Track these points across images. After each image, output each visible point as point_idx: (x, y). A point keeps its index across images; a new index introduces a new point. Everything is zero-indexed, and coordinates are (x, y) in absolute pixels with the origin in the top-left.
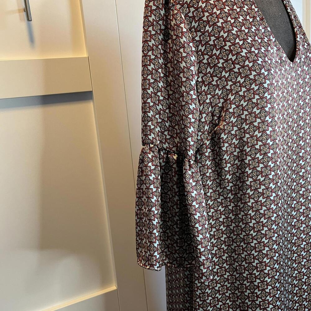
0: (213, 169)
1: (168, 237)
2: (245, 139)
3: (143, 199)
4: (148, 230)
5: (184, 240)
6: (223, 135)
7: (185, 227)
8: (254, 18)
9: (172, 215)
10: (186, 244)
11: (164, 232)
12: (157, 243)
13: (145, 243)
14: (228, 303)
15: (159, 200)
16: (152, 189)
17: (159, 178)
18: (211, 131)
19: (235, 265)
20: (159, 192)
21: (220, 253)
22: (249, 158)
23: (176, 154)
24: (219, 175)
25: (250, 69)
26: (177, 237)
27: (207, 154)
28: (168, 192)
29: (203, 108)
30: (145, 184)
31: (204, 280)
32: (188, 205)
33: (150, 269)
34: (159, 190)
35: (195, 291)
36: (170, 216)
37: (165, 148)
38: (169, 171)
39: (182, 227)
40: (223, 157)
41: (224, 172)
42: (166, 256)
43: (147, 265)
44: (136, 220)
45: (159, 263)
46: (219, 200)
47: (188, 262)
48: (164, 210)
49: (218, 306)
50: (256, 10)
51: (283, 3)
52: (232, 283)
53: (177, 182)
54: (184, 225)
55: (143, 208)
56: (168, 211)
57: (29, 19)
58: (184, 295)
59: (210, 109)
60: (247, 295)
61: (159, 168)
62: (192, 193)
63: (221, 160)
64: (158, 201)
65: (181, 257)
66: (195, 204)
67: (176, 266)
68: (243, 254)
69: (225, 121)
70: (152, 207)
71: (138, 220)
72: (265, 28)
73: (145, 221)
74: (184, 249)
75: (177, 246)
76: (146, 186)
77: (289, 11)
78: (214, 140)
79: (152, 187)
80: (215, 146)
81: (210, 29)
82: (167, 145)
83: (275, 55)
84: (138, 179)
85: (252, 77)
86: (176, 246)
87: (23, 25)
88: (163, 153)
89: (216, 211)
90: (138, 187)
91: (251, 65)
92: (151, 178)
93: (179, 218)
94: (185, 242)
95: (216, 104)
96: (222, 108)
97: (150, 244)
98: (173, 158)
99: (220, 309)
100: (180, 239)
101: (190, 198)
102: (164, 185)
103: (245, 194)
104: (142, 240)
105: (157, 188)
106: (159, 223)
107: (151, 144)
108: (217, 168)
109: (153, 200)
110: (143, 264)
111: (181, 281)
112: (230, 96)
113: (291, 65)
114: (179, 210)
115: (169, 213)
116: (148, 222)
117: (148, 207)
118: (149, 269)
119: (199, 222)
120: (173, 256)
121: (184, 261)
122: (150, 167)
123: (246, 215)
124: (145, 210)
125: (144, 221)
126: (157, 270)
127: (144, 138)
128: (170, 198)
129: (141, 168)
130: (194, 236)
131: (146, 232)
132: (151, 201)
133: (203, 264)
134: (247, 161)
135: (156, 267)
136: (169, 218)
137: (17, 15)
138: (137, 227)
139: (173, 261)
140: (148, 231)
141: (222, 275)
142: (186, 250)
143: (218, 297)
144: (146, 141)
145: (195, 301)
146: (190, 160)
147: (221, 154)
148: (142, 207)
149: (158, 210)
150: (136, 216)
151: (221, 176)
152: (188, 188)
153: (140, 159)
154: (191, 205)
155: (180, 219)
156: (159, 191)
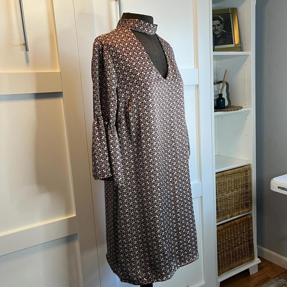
0: (126, 131)
2: (140, 115)
6: (130, 113)
8: (144, 58)
18: (125, 111)
22: (142, 124)
24: (130, 133)
25: (141, 82)
27: (123, 123)
29: (121, 100)
41: (132, 132)
46: (130, 147)
50: (146, 54)
51: (163, 50)
57: (27, 50)
59: (124, 100)
63: (130, 125)
69: (131, 106)
72: (150, 63)
77: (165, 53)
78: (126, 116)
80: (127, 119)
81: (123, 63)
83: (155, 75)
85: (142, 85)
87: (23, 53)
89: (129, 153)
91: (142, 80)
95: (127, 98)
96: (130, 100)
103: (141, 142)
108: (128, 130)
112: (133, 94)
113: (164, 81)
123: (142, 153)
134: (141, 126)
137: (20, 47)
147: (130, 123)
151: (130, 134)
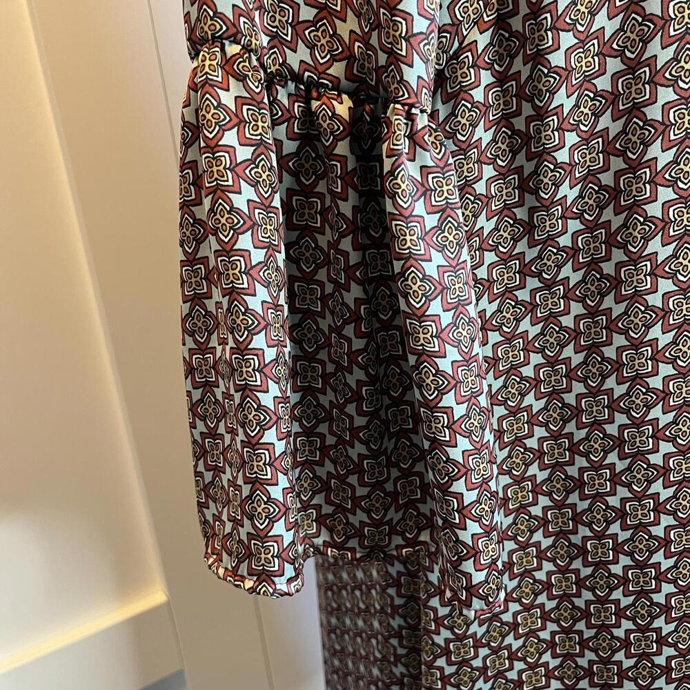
0: (500, 162)
1: (324, 449)
3: (211, 305)
4: (240, 431)
5: (388, 459)
7: (388, 408)
9: (338, 364)
10: (395, 473)
11: (308, 433)
12: (283, 482)
13: (233, 483)
14: (548, 663)
15: (282, 301)
16: (245, 253)
17: (277, 203)
19: (580, 536)
20: (278, 269)
21: (520, 495)
23: (345, 97)
26: (360, 448)
27: (478, 95)
28: (315, 272)
30: (215, 234)
31: (476, 612)
32: (407, 316)
33: (259, 593)
34: (281, 257)
35: (428, 632)
36: (330, 368)
37: (296, 67)
38: (319, 178)
39: (377, 411)
40: (551, 100)
41: (552, 171)
42: (320, 520)
43: (245, 574)
44: (189, 394)
45: (293, 564)
46: (523, 295)
47: (405, 538)
48: (302, 349)
49: (512, 675)
52: (565, 597)
53: (354, 222)
54: (387, 401)
55: (214, 342)
56: (319, 348)
58: (386, 639)
60: (622, 636)
61: (273, 156)
62: (423, 264)
63: (541, 114)
64: (277, 307)
65: (376, 524)
66: (440, 312)
67: (358, 555)
68: (615, 494)
70: (252, 334)
71: (197, 394)
73: (227, 395)
74: (386, 494)
75: (362, 483)
76: (219, 241)
79: (245, 241)
80: (513, 57)
82: (303, 53)
84: (182, 217)
86: (356, 484)
88: (290, 95)
89: (509, 339)
90: (185, 252)
92: (240, 202)
93: (367, 374)
94: (390, 465)
97: (252, 492)
98: (334, 113)
99: (519, 683)
100: (374, 455)
101: (419, 283)
102: (297, 242)
104: (218, 471)
105: (268, 248)
106: (285, 399)
107: (227, 42)
108: (521, 159)
109: (254, 303)
110: (226, 569)
111: (373, 592)
114: (365, 341)
115: (326, 358)
116: (237, 401)
117: (232, 333)
118: (252, 590)
119: (455, 386)
120: (347, 519)
121: (390, 534)
122: (230, 150)
123: (637, 344)
124: (224, 350)
125: (219, 397)
126: (288, 594)
127: (194, 17)
128: (324, 298)
129: (193, 165)
130: (436, 443)
131: (233, 439)
132: (247, 309)
133: (475, 553)
134: (654, 112)
135: (284, 579)
136: (325, 377)
138: (194, 419)
139: (348, 538)
140: (241, 436)
141: (527, 573)
142: (395, 495)
143: (511, 645)
144: (206, 28)
145: (430, 666)
146: (414, 111)
147: (540, 86)
148: (208, 340)
149: (280, 344)
150: (186, 378)
152: (408, 238)
153: (186, 124)
154: (423, 315)
155: (372, 380)
156: (281, 264)
